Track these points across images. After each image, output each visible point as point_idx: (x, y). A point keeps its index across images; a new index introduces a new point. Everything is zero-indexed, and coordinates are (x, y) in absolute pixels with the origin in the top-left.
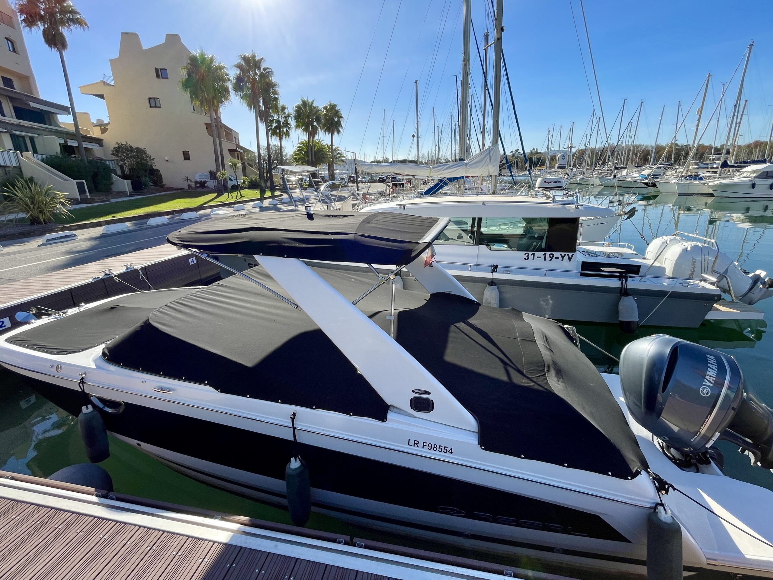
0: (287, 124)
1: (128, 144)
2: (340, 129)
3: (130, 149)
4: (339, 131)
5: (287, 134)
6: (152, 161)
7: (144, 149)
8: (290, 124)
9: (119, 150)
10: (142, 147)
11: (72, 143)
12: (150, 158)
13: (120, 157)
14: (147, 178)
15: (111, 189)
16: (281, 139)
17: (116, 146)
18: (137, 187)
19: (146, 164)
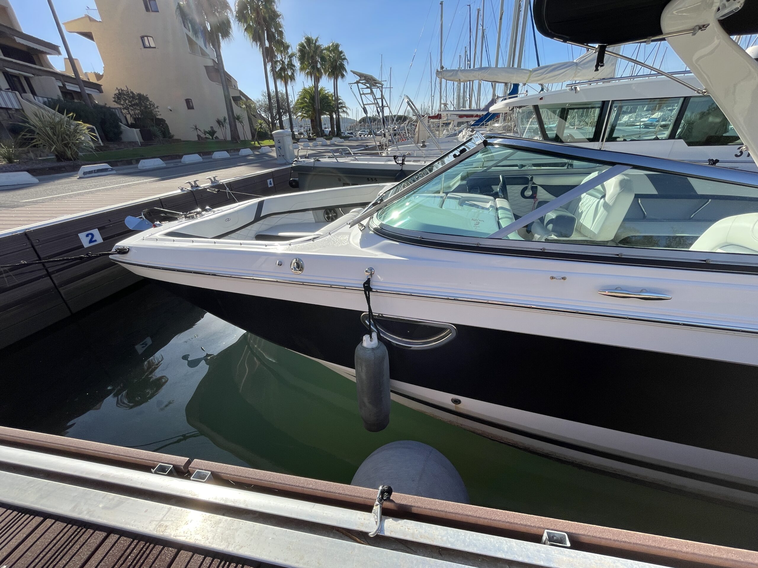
0: (291, 66)
1: (129, 90)
2: (344, 73)
3: (131, 95)
4: (343, 76)
5: (292, 78)
6: (157, 110)
7: (146, 95)
8: (294, 66)
9: (120, 96)
10: (144, 93)
11: (70, 87)
12: (154, 106)
13: (122, 104)
14: (155, 128)
15: (121, 139)
16: (286, 84)
17: (117, 92)
18: (147, 136)
19: (151, 112)
